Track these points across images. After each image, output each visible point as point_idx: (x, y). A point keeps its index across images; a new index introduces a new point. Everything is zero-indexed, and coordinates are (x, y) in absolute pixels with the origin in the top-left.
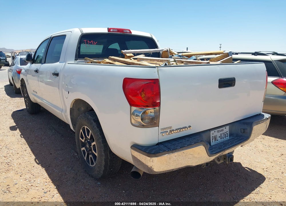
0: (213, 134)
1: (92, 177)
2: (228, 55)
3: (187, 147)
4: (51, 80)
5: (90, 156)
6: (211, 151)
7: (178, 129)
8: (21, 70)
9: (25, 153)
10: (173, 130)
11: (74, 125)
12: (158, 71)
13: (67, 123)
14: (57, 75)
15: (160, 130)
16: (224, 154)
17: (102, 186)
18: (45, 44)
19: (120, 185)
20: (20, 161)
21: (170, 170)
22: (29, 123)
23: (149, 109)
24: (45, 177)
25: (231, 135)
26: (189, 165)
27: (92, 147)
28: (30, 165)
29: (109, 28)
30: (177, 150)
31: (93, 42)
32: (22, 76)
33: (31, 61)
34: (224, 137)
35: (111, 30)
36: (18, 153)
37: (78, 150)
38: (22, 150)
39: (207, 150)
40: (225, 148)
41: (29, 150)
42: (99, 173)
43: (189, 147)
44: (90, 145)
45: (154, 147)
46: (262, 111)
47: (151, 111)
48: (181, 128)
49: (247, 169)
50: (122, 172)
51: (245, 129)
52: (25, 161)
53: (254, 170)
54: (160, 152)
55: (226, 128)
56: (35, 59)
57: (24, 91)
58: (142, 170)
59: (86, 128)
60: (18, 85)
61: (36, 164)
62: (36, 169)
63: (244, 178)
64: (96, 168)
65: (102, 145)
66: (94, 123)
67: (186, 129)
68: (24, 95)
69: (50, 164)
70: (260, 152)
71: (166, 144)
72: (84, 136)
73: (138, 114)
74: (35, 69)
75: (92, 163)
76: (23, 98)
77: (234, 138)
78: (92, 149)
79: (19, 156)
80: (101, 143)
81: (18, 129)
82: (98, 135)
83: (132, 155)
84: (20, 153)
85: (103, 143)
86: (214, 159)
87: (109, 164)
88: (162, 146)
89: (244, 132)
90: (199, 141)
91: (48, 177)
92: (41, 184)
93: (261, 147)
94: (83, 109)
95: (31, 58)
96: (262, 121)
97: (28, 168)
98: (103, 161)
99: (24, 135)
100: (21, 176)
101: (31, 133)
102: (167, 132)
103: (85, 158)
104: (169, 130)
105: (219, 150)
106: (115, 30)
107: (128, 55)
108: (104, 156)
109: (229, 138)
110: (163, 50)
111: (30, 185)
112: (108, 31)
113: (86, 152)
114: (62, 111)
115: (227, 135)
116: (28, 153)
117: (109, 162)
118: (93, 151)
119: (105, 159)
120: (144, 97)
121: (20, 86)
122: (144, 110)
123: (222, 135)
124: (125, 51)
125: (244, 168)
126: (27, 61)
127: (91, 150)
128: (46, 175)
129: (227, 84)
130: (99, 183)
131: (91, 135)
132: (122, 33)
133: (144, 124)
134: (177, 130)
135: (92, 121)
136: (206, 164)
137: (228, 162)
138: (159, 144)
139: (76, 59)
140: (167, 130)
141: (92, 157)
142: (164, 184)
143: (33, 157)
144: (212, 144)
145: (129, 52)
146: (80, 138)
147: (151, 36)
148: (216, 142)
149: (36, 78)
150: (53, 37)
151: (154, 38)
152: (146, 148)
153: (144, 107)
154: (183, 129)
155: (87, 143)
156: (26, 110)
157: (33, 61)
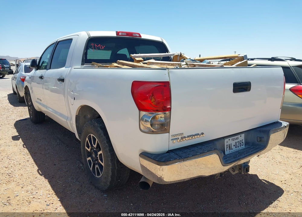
0: (227, 142)
1: (98, 189)
2: (243, 58)
3: (199, 155)
4: (56, 87)
5: (97, 166)
6: (225, 160)
7: (190, 136)
8: (25, 77)
9: (28, 164)
10: (185, 137)
11: (80, 134)
12: (169, 73)
13: (72, 131)
14: (62, 80)
15: (170, 136)
16: (239, 163)
17: (109, 198)
18: (51, 49)
19: (128, 197)
20: (22, 172)
21: (181, 180)
22: (32, 133)
23: (160, 114)
24: (48, 189)
25: (247, 143)
26: (202, 175)
27: (98, 156)
28: (32, 176)
29: (117, 32)
30: (189, 158)
31: (101, 46)
32: (26, 84)
33: (36, 67)
34: (239, 146)
35: (120, 34)
36: (20, 164)
37: (83, 160)
38: (24, 160)
39: (221, 159)
40: (241, 157)
41: (31, 160)
42: (105, 184)
43: (201, 155)
44: (96, 155)
45: (164, 155)
46: (279, 119)
47: (161, 116)
48: (193, 135)
49: (264, 181)
50: (130, 184)
51: (261, 137)
52: (27, 172)
53: (271, 182)
54: (171, 160)
55: (241, 136)
56: (40, 65)
57: (28, 100)
58: (151, 180)
59: (93, 136)
60: (22, 94)
61: (39, 175)
62: (39, 181)
63: (260, 191)
64: (102, 180)
65: (109, 154)
66: (100, 131)
67: (199, 136)
68: (28, 103)
69: (54, 175)
70: (278, 164)
71: (177, 152)
72: (90, 145)
73: (147, 119)
74: (40, 75)
75: (99, 174)
76: (27, 107)
77: (250, 147)
78: (99, 159)
79: (21, 167)
80: (108, 152)
81: (21, 139)
82: (105, 143)
83: (141, 164)
84: (23, 164)
85: (110, 152)
86: (228, 169)
87: (116, 175)
88: (172, 154)
89: (260, 141)
90: (212, 149)
91: (51, 189)
92: (44, 196)
93: (278, 158)
94: (89, 116)
95: (35, 64)
96: (279, 129)
97: (30, 180)
98: (110, 172)
99: (26, 145)
100: (22, 188)
101: (35, 143)
102: (178, 138)
103: (91, 169)
104: (180, 137)
105: (234, 160)
106: (124, 34)
107: (137, 59)
108: (111, 166)
109: (244, 147)
110: (174, 54)
111: (31, 196)
112: (117, 35)
113: (92, 162)
114: (67, 118)
115: (242, 144)
116: (31, 163)
117: (116, 172)
118: (100, 161)
119: (111, 169)
120: (154, 102)
121: (24, 94)
122: (153, 114)
123: (237, 144)
124: (135, 55)
125: (260, 180)
126: (31, 67)
127: (97, 160)
128: (49, 187)
129: (242, 88)
130: (105, 195)
131: (98, 144)
132: (131, 37)
133: (154, 130)
134: (188, 137)
135: (99, 128)
136: (220, 175)
137: (244, 172)
138: (169, 152)
139: (82, 64)
140: (178, 137)
141: (98, 168)
142: (175, 197)
143: (36, 168)
144: (226, 153)
145: (138, 56)
146: (86, 148)
147: (162, 40)
148: (230, 151)
149: (41, 85)
150: (59, 42)
151: (165, 42)
152: (155, 155)
153: (154, 111)
154: (196, 137)
155: (93, 153)
156: (30, 119)
157: (38, 67)
